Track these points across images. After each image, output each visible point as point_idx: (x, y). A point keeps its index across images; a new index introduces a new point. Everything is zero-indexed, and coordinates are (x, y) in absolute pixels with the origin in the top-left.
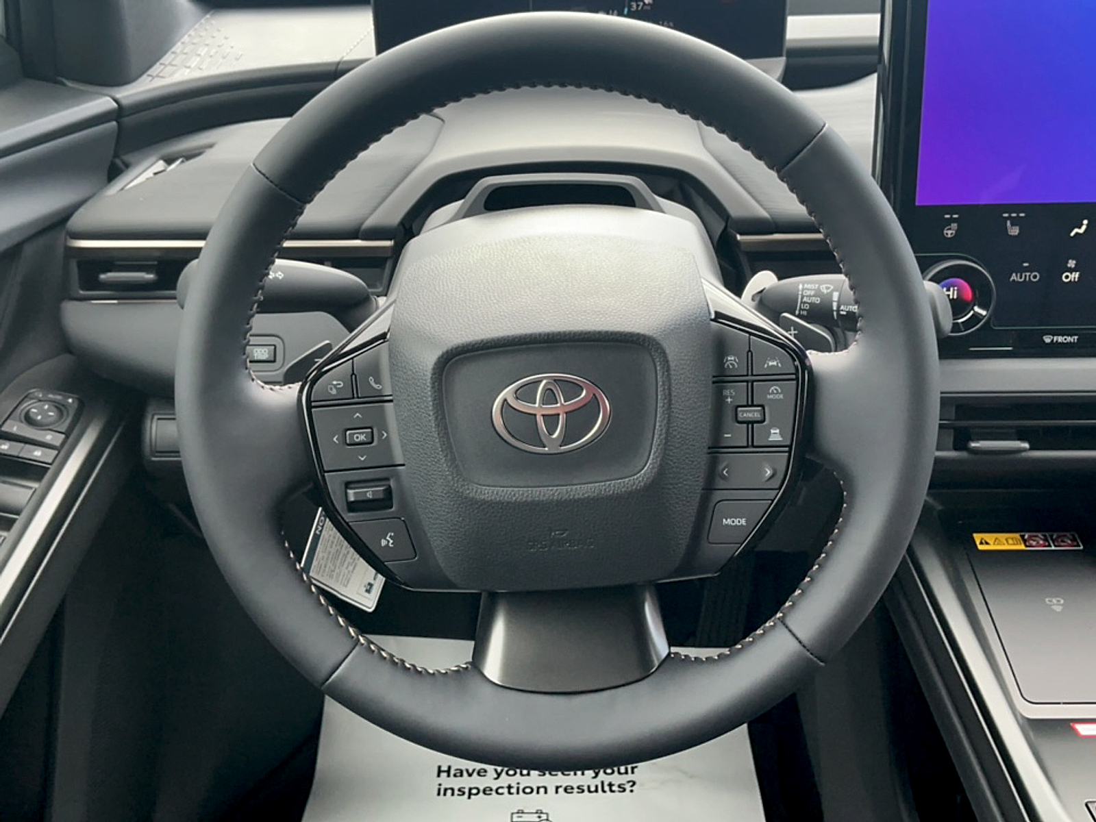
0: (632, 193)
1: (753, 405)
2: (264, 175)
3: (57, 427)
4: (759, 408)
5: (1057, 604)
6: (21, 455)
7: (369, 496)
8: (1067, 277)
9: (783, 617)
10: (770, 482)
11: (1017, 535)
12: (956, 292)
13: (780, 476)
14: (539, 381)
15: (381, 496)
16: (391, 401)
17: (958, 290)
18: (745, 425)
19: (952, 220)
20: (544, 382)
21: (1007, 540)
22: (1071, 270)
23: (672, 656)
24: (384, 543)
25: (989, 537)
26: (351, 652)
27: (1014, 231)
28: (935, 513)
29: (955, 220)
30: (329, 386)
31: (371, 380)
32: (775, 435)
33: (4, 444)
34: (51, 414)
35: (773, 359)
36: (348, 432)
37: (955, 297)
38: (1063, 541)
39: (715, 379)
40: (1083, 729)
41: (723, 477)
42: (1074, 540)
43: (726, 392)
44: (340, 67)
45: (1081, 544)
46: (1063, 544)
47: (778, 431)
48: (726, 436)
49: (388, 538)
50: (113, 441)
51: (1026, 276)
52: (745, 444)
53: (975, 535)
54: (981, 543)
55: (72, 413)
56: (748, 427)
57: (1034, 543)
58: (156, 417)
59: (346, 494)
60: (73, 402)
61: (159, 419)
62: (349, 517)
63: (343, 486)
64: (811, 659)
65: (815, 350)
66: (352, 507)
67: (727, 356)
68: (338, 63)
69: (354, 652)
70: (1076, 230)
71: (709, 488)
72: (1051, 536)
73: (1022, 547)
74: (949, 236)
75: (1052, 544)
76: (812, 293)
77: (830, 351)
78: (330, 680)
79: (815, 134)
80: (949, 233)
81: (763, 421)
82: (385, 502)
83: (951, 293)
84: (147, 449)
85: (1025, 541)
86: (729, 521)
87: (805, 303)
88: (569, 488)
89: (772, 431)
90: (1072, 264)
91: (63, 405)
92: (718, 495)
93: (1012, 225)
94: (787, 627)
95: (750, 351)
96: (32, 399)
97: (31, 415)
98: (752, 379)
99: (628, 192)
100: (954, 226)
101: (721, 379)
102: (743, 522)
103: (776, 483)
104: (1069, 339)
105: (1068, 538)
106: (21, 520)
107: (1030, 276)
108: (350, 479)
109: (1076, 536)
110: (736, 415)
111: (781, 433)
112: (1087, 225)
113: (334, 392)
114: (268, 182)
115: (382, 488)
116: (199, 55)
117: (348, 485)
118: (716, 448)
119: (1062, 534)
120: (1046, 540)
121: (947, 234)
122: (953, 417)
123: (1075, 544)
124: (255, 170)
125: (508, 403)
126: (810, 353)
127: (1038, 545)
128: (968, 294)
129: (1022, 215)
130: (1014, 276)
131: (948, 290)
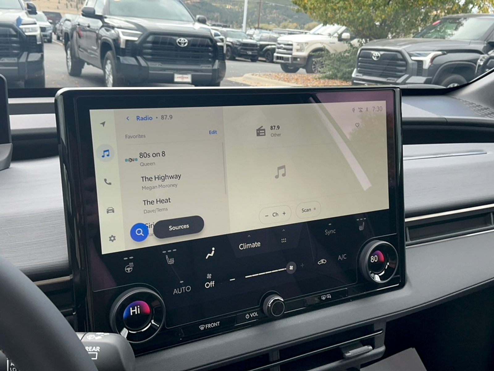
8: (208, 285)
12: (139, 309)
17: (140, 307)
19: (129, 261)
22: (209, 280)
27: (171, 261)
29: (131, 260)
37: (139, 312)
51: (183, 289)
70: (209, 255)
74: (129, 272)
80: (129, 270)
83: (136, 310)
90: (209, 276)
93: (170, 257)
100: (131, 264)
104: (215, 324)
107: (185, 289)
112: (215, 250)
121: (127, 271)
128: (147, 308)
129: (174, 250)
130: (175, 291)
131: (133, 309)
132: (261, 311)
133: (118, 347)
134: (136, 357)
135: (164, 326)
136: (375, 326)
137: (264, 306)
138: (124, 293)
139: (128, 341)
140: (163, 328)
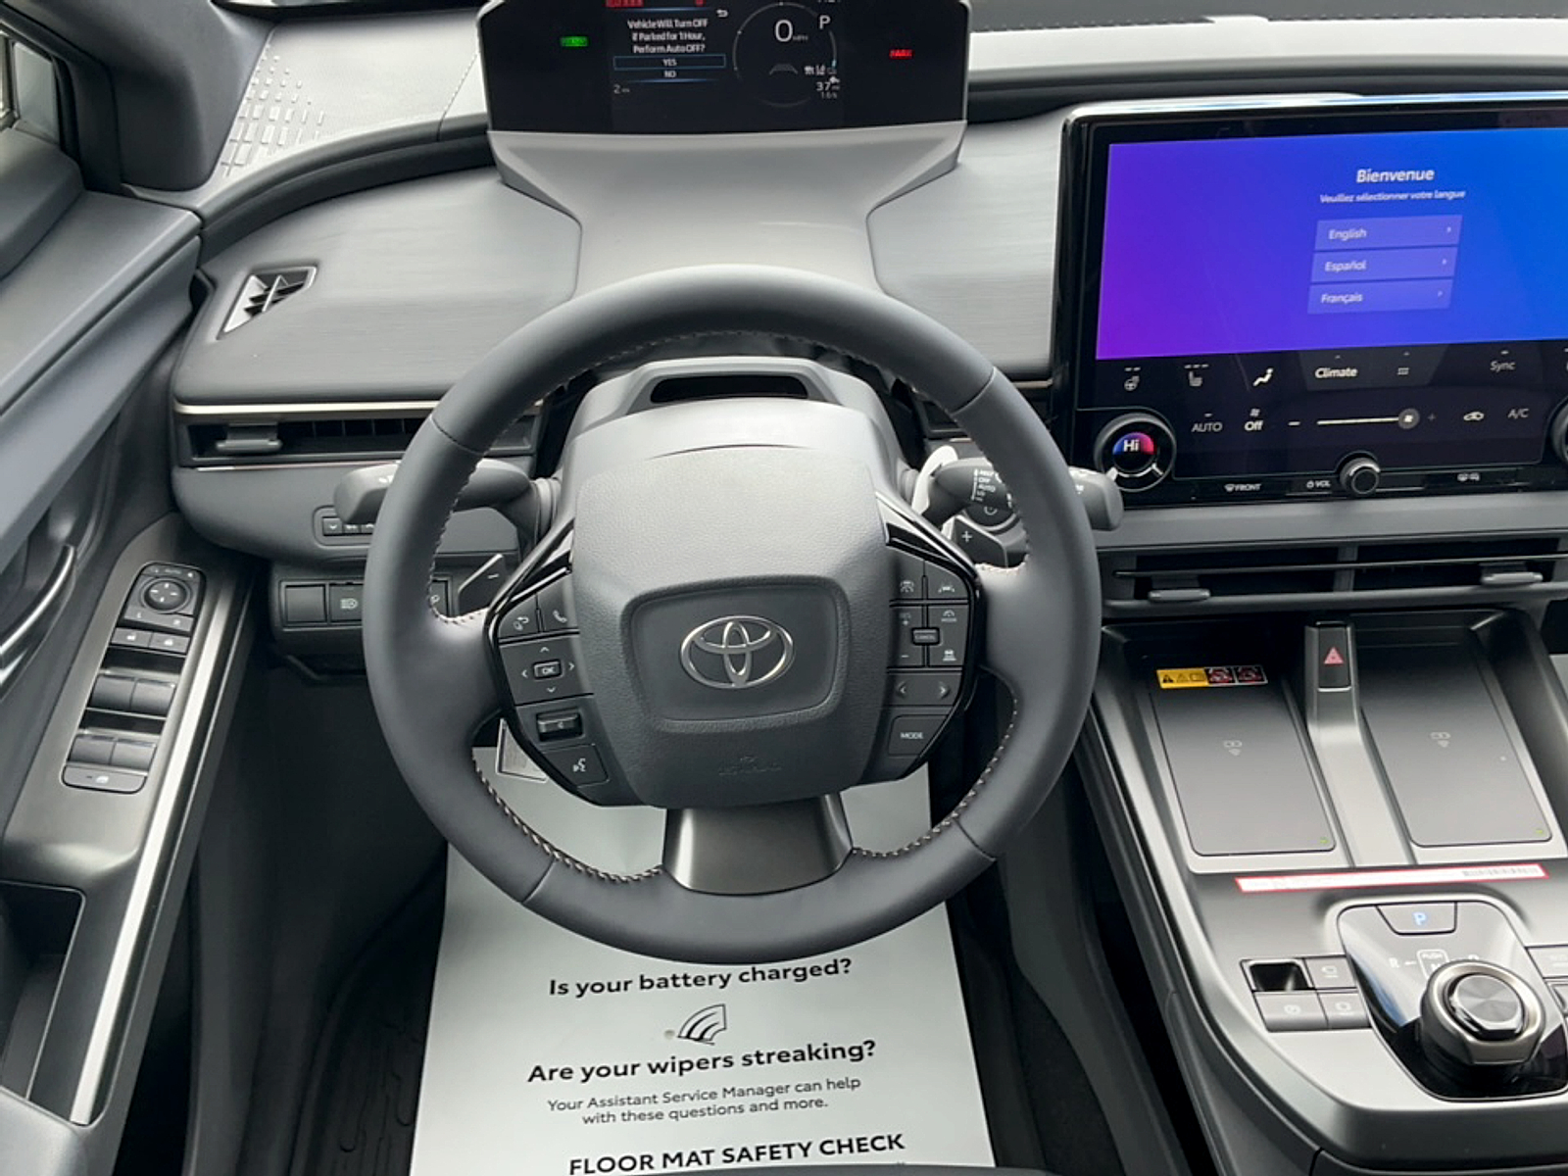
0: (804, 383)
1: (928, 628)
2: (446, 434)
3: (182, 609)
4: (934, 631)
5: (1234, 747)
6: (152, 646)
7: (561, 726)
8: (1250, 426)
9: (958, 817)
10: (945, 699)
11: (1201, 670)
12: (1137, 444)
13: (955, 692)
14: (724, 624)
15: (571, 726)
16: (577, 633)
17: (1140, 443)
18: (921, 647)
19: (1134, 373)
20: (730, 625)
21: (1191, 675)
22: (1254, 419)
23: (855, 852)
24: (576, 768)
25: (1173, 673)
26: (548, 869)
27: (1197, 382)
28: (1120, 648)
29: (1136, 373)
30: (514, 624)
31: (556, 614)
32: (949, 656)
33: (130, 634)
34: (174, 594)
35: (946, 584)
36: (537, 666)
37: (1137, 449)
38: (1247, 676)
39: (892, 603)
40: (1246, 885)
41: (900, 694)
42: (1258, 673)
43: (903, 615)
44: (443, 127)
45: (1265, 678)
46: (1246, 679)
47: (951, 652)
48: (904, 656)
49: (580, 764)
50: (243, 616)
51: (1208, 426)
52: (920, 664)
53: (1159, 672)
54: (1165, 681)
55: (195, 588)
56: (923, 649)
57: (1218, 679)
58: (284, 584)
59: (538, 726)
60: (194, 575)
61: (288, 586)
62: (541, 746)
63: (534, 718)
64: (984, 858)
65: (988, 563)
66: (543, 737)
67: (904, 579)
68: (440, 123)
69: (551, 870)
70: (1260, 380)
71: (888, 704)
72: (1236, 669)
73: (1206, 684)
74: (1130, 389)
75: (1236, 679)
76: (988, 481)
77: (1003, 566)
78: (533, 895)
79: (982, 385)
80: (1130, 386)
81: (938, 643)
82: (576, 729)
83: (1132, 445)
84: (276, 618)
85: (1209, 676)
86: (907, 735)
87: (980, 490)
88: (756, 719)
89: (947, 652)
90: (1255, 413)
91: (184, 581)
92: (897, 711)
93: (1196, 376)
94: (961, 828)
95: (924, 576)
96: (149, 576)
97: (152, 596)
98: (928, 602)
99: (800, 383)
100: (1136, 379)
101: (898, 601)
102: (920, 736)
103: (951, 699)
104: (1251, 487)
105: (1253, 671)
106: (169, 722)
107: (1213, 426)
108: (538, 711)
109: (1262, 670)
110: (913, 638)
111: (955, 655)
112: (1272, 374)
113: (520, 628)
114: (449, 440)
115: (571, 718)
116: (272, 120)
117: (538, 717)
118: (894, 666)
119: (1249, 666)
120: (1230, 674)
121: (1128, 387)
122: (1134, 567)
123: (1260, 678)
124: (435, 428)
125: (697, 646)
126: (983, 569)
127: (1222, 680)
128: (1150, 446)
129: (1205, 366)
130: (1196, 428)
131: (1129, 442)
132: (1336, 480)
133: (1106, 492)
134: (1125, 510)
135: (1170, 473)
136: (1561, 543)
137: (1343, 471)
138: (1120, 418)
139: (1119, 488)
140: (1168, 478)
